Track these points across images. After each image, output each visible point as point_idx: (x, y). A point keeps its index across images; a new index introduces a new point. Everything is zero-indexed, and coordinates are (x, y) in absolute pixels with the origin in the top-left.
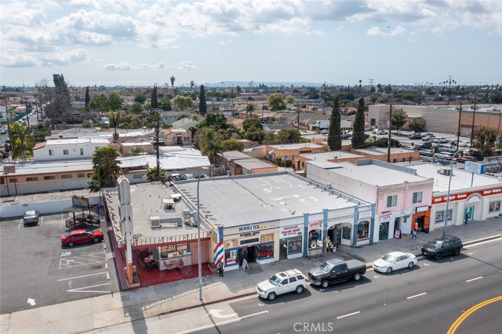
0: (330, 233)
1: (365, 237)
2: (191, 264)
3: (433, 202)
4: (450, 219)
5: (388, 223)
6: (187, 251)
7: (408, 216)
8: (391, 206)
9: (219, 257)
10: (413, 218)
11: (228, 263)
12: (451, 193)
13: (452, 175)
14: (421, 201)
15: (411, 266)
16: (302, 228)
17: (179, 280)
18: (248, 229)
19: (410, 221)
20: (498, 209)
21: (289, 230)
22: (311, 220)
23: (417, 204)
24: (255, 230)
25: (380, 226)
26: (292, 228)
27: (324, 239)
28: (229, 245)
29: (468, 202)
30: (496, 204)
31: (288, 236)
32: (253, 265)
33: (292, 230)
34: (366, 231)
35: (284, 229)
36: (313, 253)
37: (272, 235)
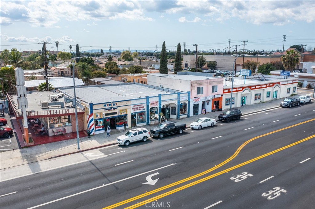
0: (163, 110)
1: (184, 113)
2: (71, 132)
3: (224, 92)
4: (234, 103)
5: (198, 105)
6: (68, 123)
7: (210, 101)
8: (199, 94)
9: (91, 124)
10: (212, 102)
11: (97, 129)
12: (233, 87)
13: (234, 81)
14: (217, 92)
15: (213, 125)
16: (145, 106)
17: (63, 140)
18: (110, 105)
19: (211, 103)
20: (259, 98)
21: (137, 107)
22: (151, 100)
23: (214, 93)
24: (114, 106)
25: (193, 106)
26: (139, 105)
27: (159, 113)
28: (97, 116)
29: (243, 93)
30: (258, 95)
31: (136, 111)
32: (114, 130)
33: (139, 107)
34: (185, 109)
35: (134, 106)
36: (153, 123)
37: (126, 110)
